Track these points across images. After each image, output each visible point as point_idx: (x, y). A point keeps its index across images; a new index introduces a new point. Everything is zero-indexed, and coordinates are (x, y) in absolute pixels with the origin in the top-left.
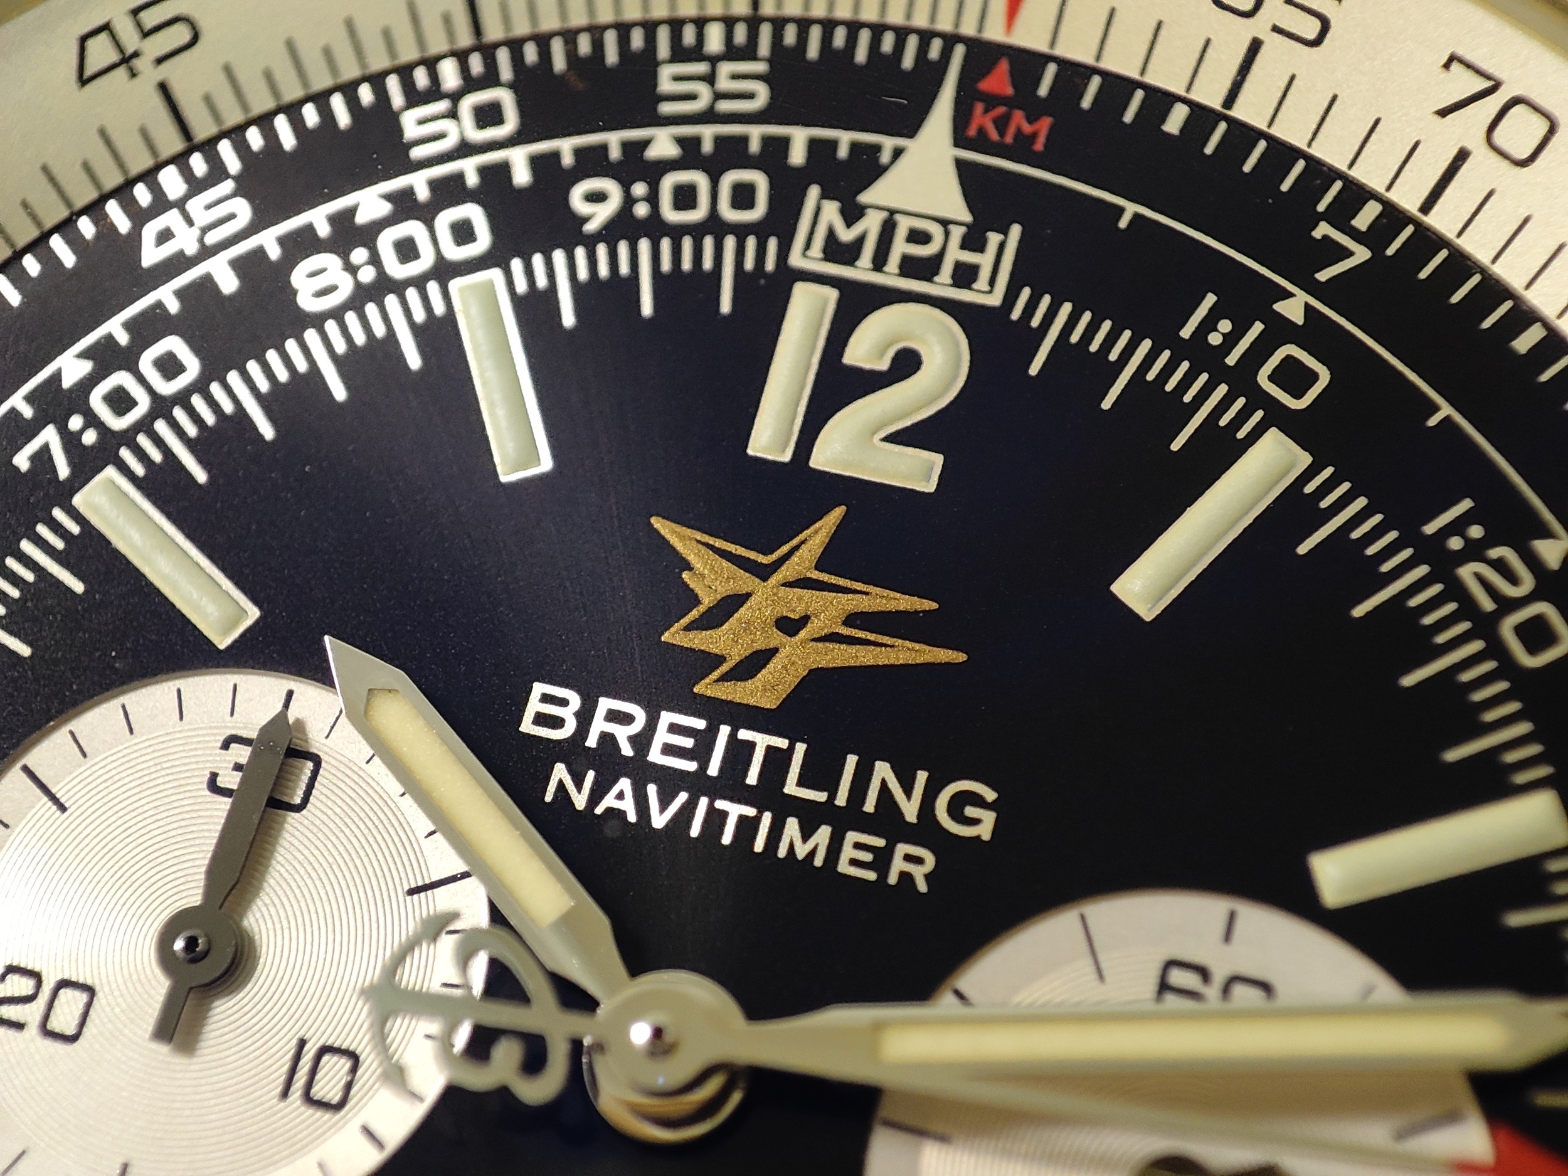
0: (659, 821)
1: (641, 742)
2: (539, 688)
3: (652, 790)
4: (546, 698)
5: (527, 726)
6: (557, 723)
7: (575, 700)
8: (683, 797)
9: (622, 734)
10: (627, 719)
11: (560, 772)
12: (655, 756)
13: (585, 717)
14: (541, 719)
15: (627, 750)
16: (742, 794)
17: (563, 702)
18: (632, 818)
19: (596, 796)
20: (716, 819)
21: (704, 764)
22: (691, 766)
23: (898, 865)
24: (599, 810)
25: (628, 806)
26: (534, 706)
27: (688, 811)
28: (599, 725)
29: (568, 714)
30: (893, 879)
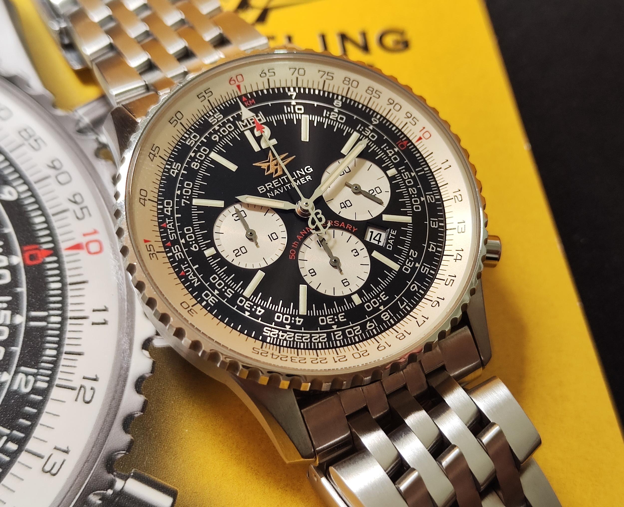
0: (282, 191)
1: (273, 185)
2: (258, 188)
3: (278, 189)
4: (260, 188)
5: (261, 192)
6: (263, 190)
7: (263, 187)
8: (282, 188)
9: (270, 186)
10: (270, 185)
11: (268, 194)
12: (276, 186)
13: (265, 187)
14: (261, 191)
15: (273, 187)
16: (287, 183)
17: (262, 188)
18: (279, 193)
19: (274, 194)
20: (287, 187)
21: (281, 183)
22: (280, 184)
23: (307, 179)
24: (275, 195)
25: (278, 192)
26: (260, 190)
27: (283, 188)
28: (268, 187)
29: (263, 188)
30: (308, 181)
